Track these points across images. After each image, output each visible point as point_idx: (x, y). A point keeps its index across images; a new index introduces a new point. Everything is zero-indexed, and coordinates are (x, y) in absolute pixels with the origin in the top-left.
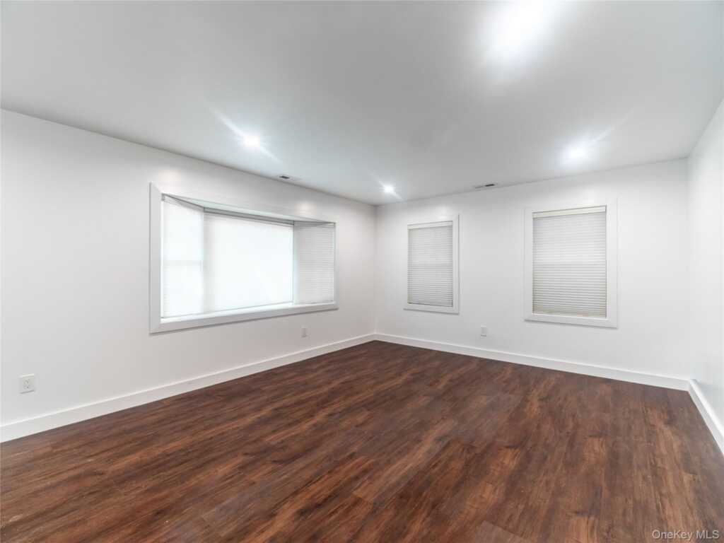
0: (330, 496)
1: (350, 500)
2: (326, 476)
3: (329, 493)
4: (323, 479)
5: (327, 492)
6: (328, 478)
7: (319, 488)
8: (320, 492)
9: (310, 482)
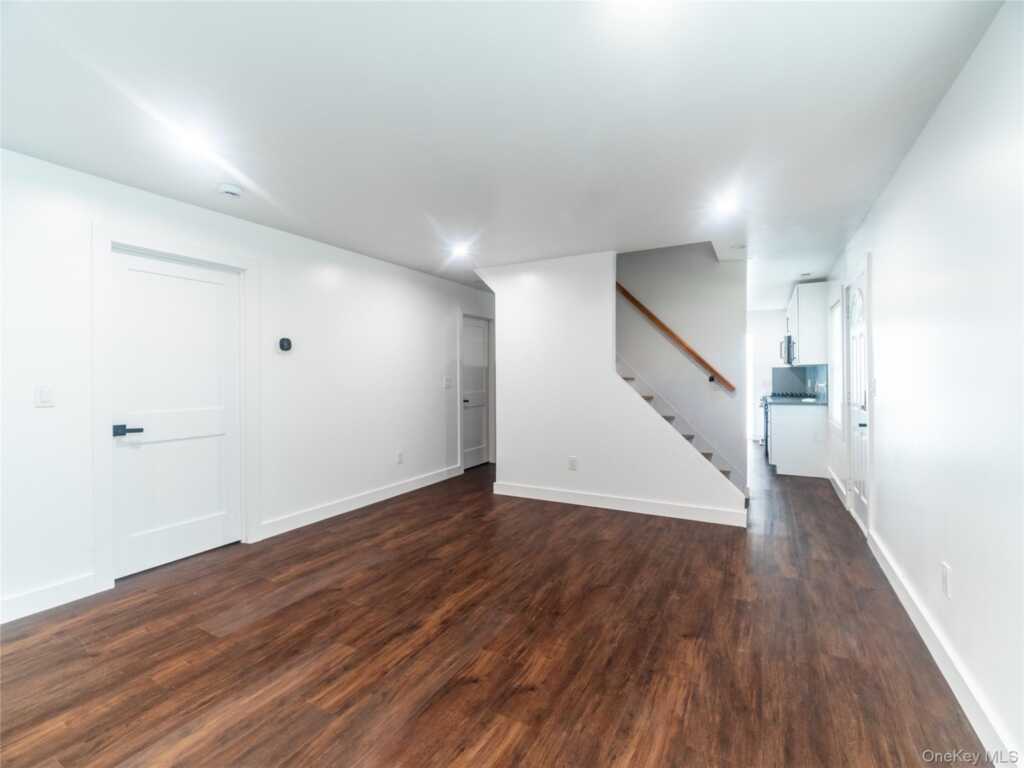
0: (385, 644)
1: (360, 643)
2: (389, 666)
3: (387, 647)
4: (394, 662)
5: (389, 647)
6: (386, 665)
7: (397, 652)
8: (396, 648)
9: (412, 657)
